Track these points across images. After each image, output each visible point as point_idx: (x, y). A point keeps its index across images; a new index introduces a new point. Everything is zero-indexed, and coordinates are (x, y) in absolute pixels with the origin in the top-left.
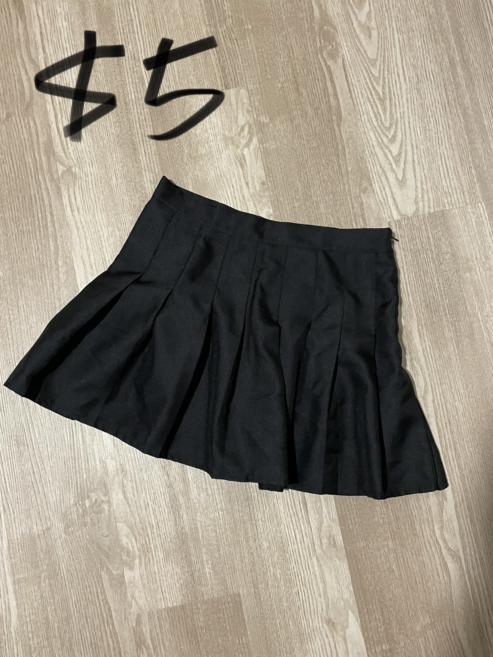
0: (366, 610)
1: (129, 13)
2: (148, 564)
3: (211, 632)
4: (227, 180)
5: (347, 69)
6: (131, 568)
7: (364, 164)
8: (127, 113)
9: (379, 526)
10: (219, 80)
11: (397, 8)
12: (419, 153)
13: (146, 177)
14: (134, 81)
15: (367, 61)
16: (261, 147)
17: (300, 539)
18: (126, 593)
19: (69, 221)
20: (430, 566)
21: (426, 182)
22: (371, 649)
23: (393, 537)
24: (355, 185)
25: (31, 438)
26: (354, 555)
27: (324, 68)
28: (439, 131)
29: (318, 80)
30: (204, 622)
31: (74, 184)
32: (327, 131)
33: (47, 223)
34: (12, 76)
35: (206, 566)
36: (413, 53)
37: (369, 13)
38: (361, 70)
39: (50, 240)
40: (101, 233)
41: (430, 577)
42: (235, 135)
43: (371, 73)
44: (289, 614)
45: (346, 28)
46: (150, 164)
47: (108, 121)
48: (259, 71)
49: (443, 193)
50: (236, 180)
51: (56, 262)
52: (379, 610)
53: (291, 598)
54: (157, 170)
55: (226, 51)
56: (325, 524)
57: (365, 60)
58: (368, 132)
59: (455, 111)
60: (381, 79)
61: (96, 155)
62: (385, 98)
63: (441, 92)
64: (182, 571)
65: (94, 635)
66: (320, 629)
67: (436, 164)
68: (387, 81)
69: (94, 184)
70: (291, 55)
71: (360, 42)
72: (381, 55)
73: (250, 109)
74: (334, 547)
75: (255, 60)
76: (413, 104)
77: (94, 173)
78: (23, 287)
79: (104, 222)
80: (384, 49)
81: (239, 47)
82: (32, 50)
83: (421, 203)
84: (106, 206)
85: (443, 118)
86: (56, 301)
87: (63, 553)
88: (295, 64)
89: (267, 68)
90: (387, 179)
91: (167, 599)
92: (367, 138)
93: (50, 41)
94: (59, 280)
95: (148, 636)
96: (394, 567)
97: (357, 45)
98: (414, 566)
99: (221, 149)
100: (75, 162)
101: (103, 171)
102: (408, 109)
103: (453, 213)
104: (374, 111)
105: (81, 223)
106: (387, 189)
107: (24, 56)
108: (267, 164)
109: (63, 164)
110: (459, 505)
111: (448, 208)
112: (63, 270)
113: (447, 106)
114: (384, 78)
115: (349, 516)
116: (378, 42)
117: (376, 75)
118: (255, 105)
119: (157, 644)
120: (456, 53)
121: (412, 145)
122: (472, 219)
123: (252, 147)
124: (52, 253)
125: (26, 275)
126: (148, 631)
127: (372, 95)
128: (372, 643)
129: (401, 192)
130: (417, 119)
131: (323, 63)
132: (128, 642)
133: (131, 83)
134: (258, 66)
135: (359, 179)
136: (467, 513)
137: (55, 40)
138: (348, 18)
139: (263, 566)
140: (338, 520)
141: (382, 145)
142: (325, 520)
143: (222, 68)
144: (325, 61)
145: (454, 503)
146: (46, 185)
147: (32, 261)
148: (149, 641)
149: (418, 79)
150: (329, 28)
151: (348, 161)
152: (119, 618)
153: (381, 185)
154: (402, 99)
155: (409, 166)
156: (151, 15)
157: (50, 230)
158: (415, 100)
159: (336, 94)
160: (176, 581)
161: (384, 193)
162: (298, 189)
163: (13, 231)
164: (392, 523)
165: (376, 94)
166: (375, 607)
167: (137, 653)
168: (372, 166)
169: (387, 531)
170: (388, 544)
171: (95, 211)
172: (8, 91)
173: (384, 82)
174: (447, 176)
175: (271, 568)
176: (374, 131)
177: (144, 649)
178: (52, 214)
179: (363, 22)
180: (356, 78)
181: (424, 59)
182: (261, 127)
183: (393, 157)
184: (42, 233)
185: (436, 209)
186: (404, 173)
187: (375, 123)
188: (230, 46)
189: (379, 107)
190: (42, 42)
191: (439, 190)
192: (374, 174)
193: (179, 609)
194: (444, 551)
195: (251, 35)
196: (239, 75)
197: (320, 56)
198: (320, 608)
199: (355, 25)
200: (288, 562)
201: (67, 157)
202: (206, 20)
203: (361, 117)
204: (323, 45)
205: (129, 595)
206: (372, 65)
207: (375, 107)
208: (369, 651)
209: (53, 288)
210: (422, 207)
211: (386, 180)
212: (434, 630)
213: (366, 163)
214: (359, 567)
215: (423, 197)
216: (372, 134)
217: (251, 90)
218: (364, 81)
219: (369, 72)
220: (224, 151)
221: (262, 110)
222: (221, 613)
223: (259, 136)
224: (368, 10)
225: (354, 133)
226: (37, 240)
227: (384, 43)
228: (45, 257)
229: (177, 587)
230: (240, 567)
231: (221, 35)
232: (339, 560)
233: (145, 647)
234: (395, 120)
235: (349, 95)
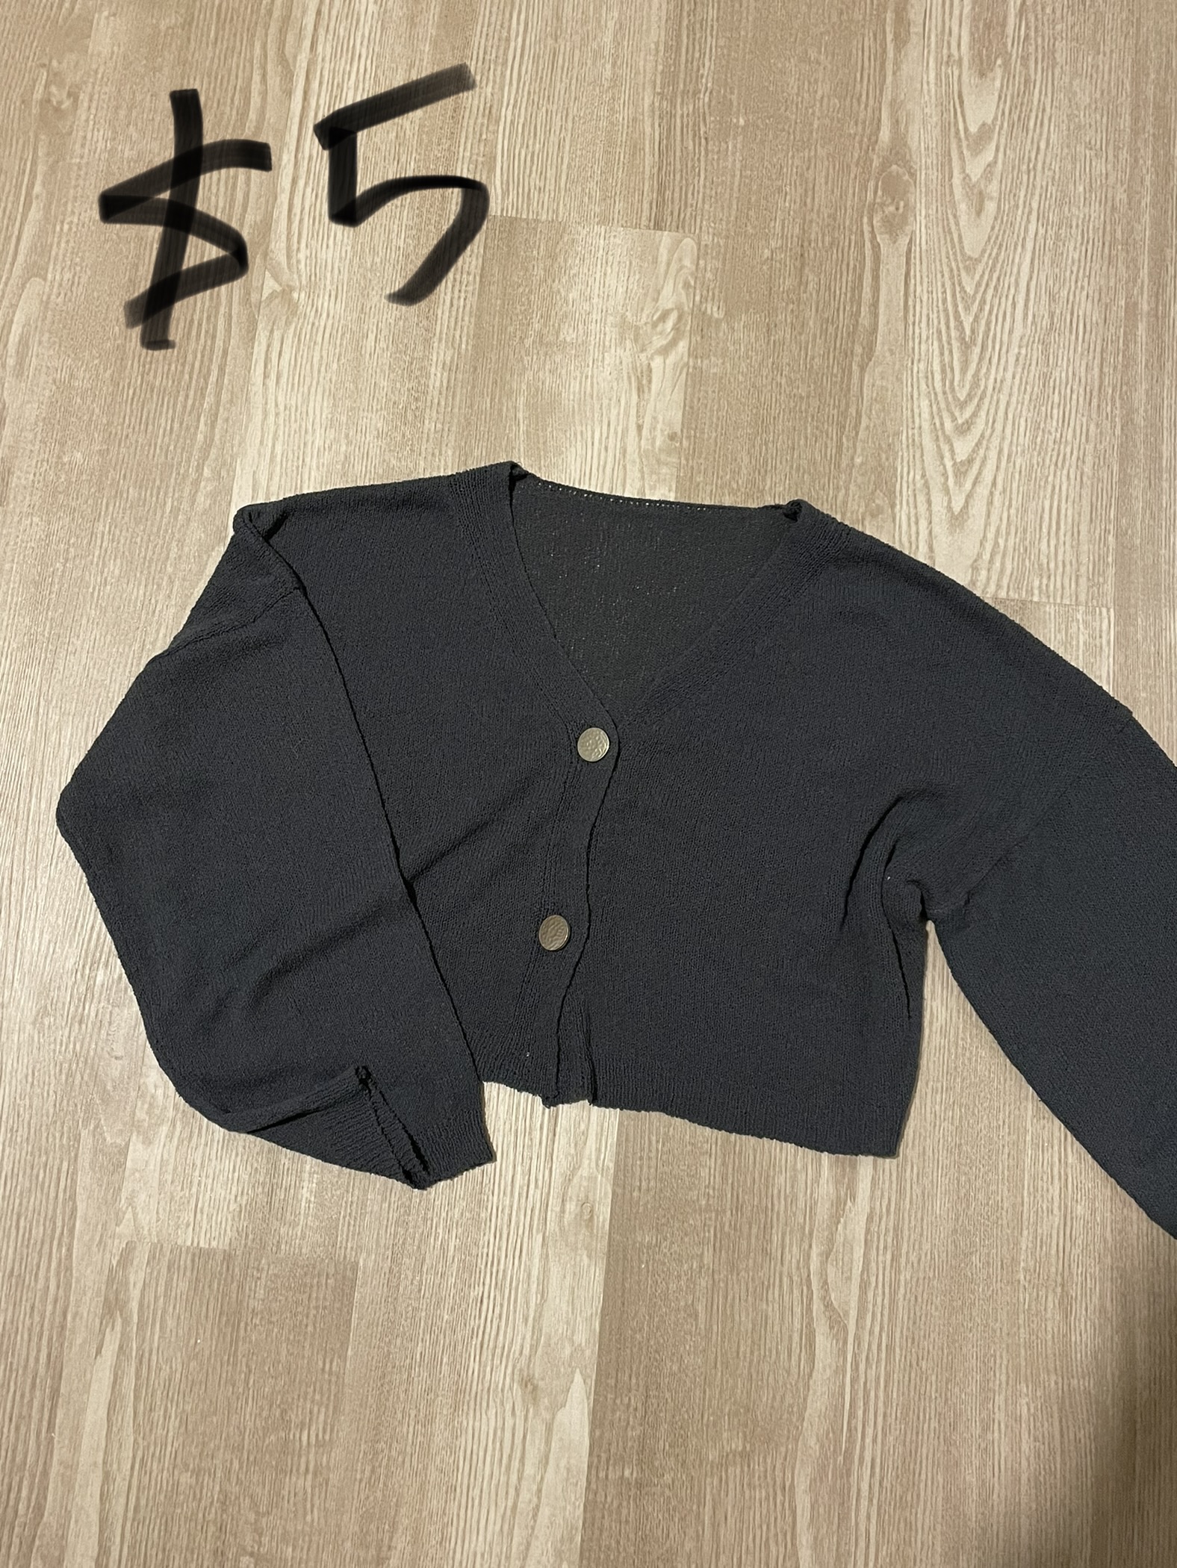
0: (612, 1382)
1: (506, 25)
2: (186, 1143)
3: (271, 1327)
4: (601, 409)
5: (913, 260)
6: (148, 1142)
7: (891, 459)
8: (440, 215)
9: (695, 1211)
10: (646, 206)
11: (1051, 173)
12: (1011, 470)
13: (438, 353)
14: (474, 157)
15: (959, 258)
16: (691, 364)
17: (521, 1188)
18: (120, 1189)
19: (252, 394)
20: (777, 1328)
21: (1008, 534)
22: (597, 1468)
23: (718, 1245)
24: (859, 497)
25: (29, 810)
26: (625, 1257)
27: (868, 245)
28: (1063, 440)
29: (848, 265)
30: (263, 1300)
31: (288, 323)
32: (835, 371)
33: (207, 384)
34: (233, 77)
35: (305, 1184)
36: (1057, 270)
37: (991, 165)
38: (942, 272)
39: (202, 419)
40: (309, 438)
41: (770, 1351)
42: (646, 324)
43: (960, 284)
44: (448, 1341)
45: (935, 181)
46: (455, 329)
47: (397, 222)
48: (734, 213)
49: (1036, 566)
50: (619, 414)
51: (199, 469)
52: (641, 1389)
53: (464, 1306)
54: (463, 346)
55: (678, 154)
56: (584, 1172)
57: (955, 254)
58: (918, 399)
59: (1109, 408)
60: (977, 302)
61: (350, 279)
62: (973, 341)
63: (1090, 363)
64: (253, 1180)
65: (22, 1259)
66: (502, 1390)
67: (1037, 504)
68: (987, 308)
69: (327, 335)
70: (809, 201)
71: (955, 216)
72: (990, 255)
73: (692, 283)
74: (587, 1226)
75: (732, 189)
76: (1026, 372)
77: (335, 313)
78: (116, 496)
79: (324, 416)
80: (1001, 245)
81: (707, 154)
82: (290, 38)
83: (984, 573)
84: (338, 386)
85: (1079, 416)
86: (174, 544)
87: (15, 1065)
88: (811, 222)
89: (752, 213)
90: (929, 502)
91: (201, 1228)
92: (912, 411)
93: (331, 32)
94: (193, 504)
95: (135, 1294)
96: (700, 1308)
97: (948, 220)
98: (743, 1319)
99: (607, 343)
100: (304, 282)
101: (355, 316)
102: (1014, 378)
103: (1045, 612)
104: (942, 361)
105: (276, 405)
106: (923, 524)
107: (269, 46)
108: (692, 401)
109: (276, 278)
110: (876, 1219)
111: (1036, 599)
112: (208, 489)
113: (1095, 393)
114: (983, 302)
115: (638, 1169)
116: (993, 228)
117: (968, 290)
118: (704, 277)
119: (148, 1318)
120: (1145, 296)
121: (1000, 452)
122: (1081, 636)
123: (672, 359)
124: (197, 447)
125: (128, 475)
126: (140, 1285)
127: (948, 327)
128: (603, 1455)
129: (950, 538)
130: (1026, 403)
131: (867, 236)
132: (89, 1295)
133: (466, 160)
134: (734, 202)
135: (872, 487)
136: (889, 1240)
137: (342, 34)
138: (945, 164)
139: (425, 1220)
140: (612, 1171)
141: (940, 433)
142: (586, 1162)
143: (660, 184)
144: (872, 232)
145: (867, 1210)
146: (230, 309)
147: (152, 452)
148: (134, 1305)
149: (1052, 323)
150: (901, 171)
151: (859, 445)
152: (86, 1238)
153: (913, 512)
154: (1007, 352)
155: (983, 491)
156: (550, 41)
157: (209, 399)
158: (1034, 363)
159: (875, 305)
160: (233, 1198)
161: (913, 529)
162: (740, 468)
163: (133, 381)
164: (724, 1212)
165: (956, 328)
166: (634, 1381)
167: (101, 1323)
168: (905, 470)
169: (709, 1226)
170: (703, 1253)
171: (313, 390)
172: (215, 105)
173: (981, 309)
174: (1053, 534)
175: (440, 1231)
176: (930, 401)
177: (119, 1321)
178: (222, 370)
179: (974, 179)
180: (925, 284)
181: (1076, 288)
182: (703, 325)
183: (955, 464)
184: (190, 402)
185: (1011, 593)
186: (967, 502)
187: (938, 385)
188: (691, 147)
189: (956, 356)
190: (315, 29)
191: (1030, 558)
192: (905, 485)
193: (219, 1258)
194: (817, 1306)
195: (740, 139)
196: (689, 209)
197: (865, 220)
198: (516, 1348)
199: (957, 180)
200: (479, 1229)
201: (289, 267)
202: (658, 82)
203: (913, 363)
204: (878, 200)
205: (124, 1195)
206: (967, 269)
207: (946, 353)
208: (594, 1472)
209: (176, 518)
210: (984, 581)
211: (926, 506)
212: (746, 1469)
213: (895, 459)
214: (627, 1285)
215: (991, 561)
216: (924, 403)
217: (706, 245)
218: (940, 295)
219: (957, 283)
220: (613, 350)
221: (717, 293)
222: (304, 1292)
223: (693, 340)
224: (990, 159)
225: (890, 393)
226: (174, 411)
227: (1005, 232)
228: (179, 451)
229: (231, 1209)
230: (376, 1208)
231: (678, 121)
232: (589, 1257)
233: (121, 1315)
234: (980, 392)
235: (901, 314)
